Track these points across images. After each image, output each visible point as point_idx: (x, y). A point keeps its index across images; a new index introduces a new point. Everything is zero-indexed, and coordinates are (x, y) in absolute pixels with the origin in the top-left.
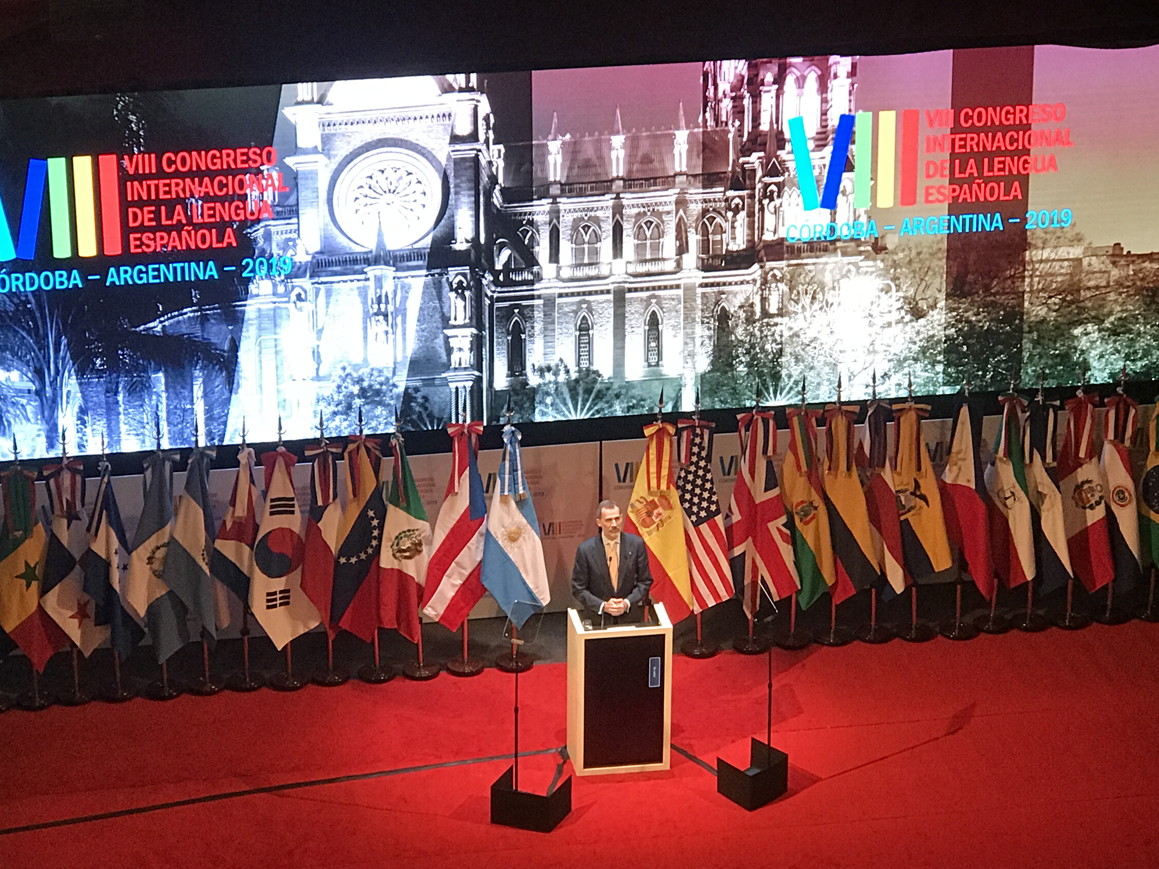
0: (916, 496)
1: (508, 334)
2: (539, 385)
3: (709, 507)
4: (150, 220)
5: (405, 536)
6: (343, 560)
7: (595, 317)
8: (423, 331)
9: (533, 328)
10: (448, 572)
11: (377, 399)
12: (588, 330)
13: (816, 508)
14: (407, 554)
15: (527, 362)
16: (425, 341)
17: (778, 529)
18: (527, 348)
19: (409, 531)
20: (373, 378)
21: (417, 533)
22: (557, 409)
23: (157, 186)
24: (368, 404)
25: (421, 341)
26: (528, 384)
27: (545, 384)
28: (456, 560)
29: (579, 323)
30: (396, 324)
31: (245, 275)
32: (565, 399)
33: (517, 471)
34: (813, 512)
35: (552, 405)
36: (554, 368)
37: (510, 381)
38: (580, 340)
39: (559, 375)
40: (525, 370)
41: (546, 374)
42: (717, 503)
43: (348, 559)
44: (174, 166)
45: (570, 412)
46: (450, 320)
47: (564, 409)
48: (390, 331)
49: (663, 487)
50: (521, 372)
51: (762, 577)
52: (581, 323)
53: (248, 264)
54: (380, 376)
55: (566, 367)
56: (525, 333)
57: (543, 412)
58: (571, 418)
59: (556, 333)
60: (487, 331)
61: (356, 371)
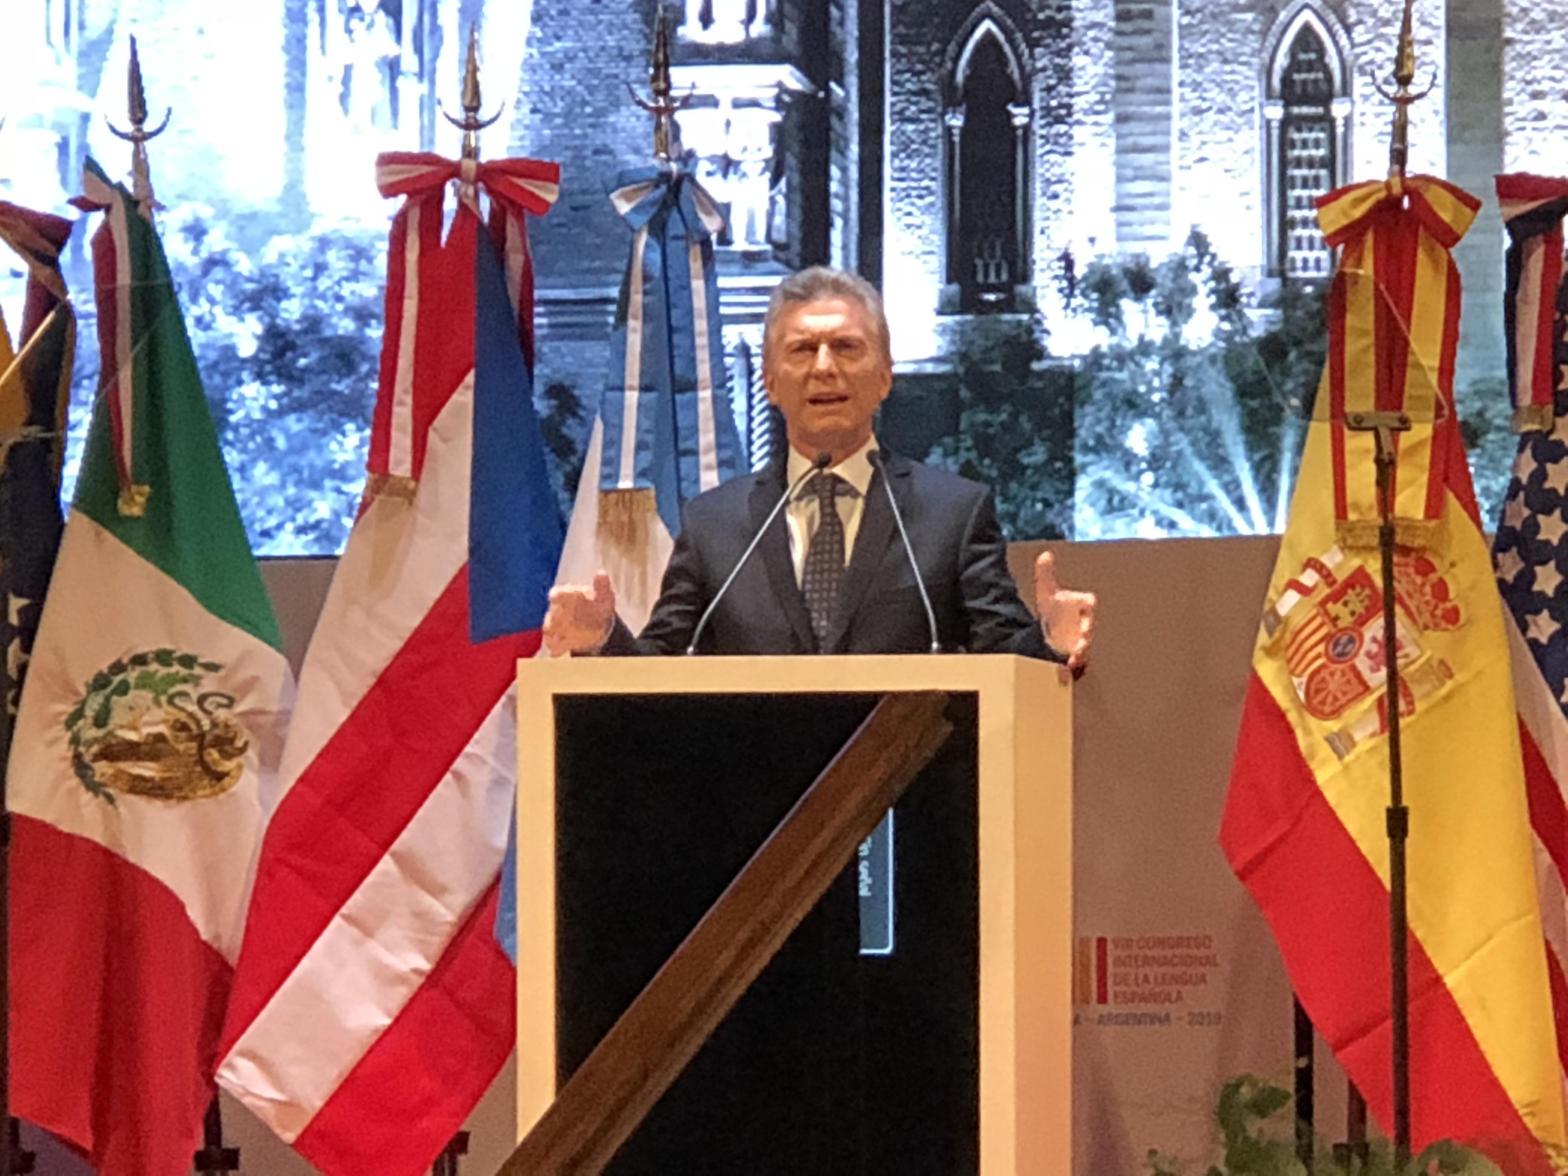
1: (950, 101)
2: (1095, 359)
5: (144, 683)
7: (1360, 34)
8: (558, 68)
9: (1065, 75)
10: (358, 897)
11: (342, 386)
12: (1325, 98)
14: (147, 770)
15: (1039, 242)
16: (567, 114)
18: (1039, 170)
19: (164, 657)
20: (324, 283)
21: (209, 683)
22: (1179, 486)
24: (298, 407)
25: (548, 117)
26: (1040, 354)
27: (1121, 357)
29: (1282, 61)
30: (436, 29)
32: (1214, 436)
35: (1155, 461)
36: (1165, 281)
37: (961, 332)
38: (1286, 144)
39: (1190, 312)
40: (1025, 277)
41: (1127, 305)
45: (1240, 504)
46: (680, 19)
47: (1213, 486)
48: (409, 62)
49: (1411, 501)
50: (1007, 288)
52: (1294, 65)
54: (354, 276)
55: (1221, 274)
56: (1027, 102)
57: (1112, 492)
58: (1243, 529)
59: (1176, 108)
60: (852, 81)
61: (251, 248)
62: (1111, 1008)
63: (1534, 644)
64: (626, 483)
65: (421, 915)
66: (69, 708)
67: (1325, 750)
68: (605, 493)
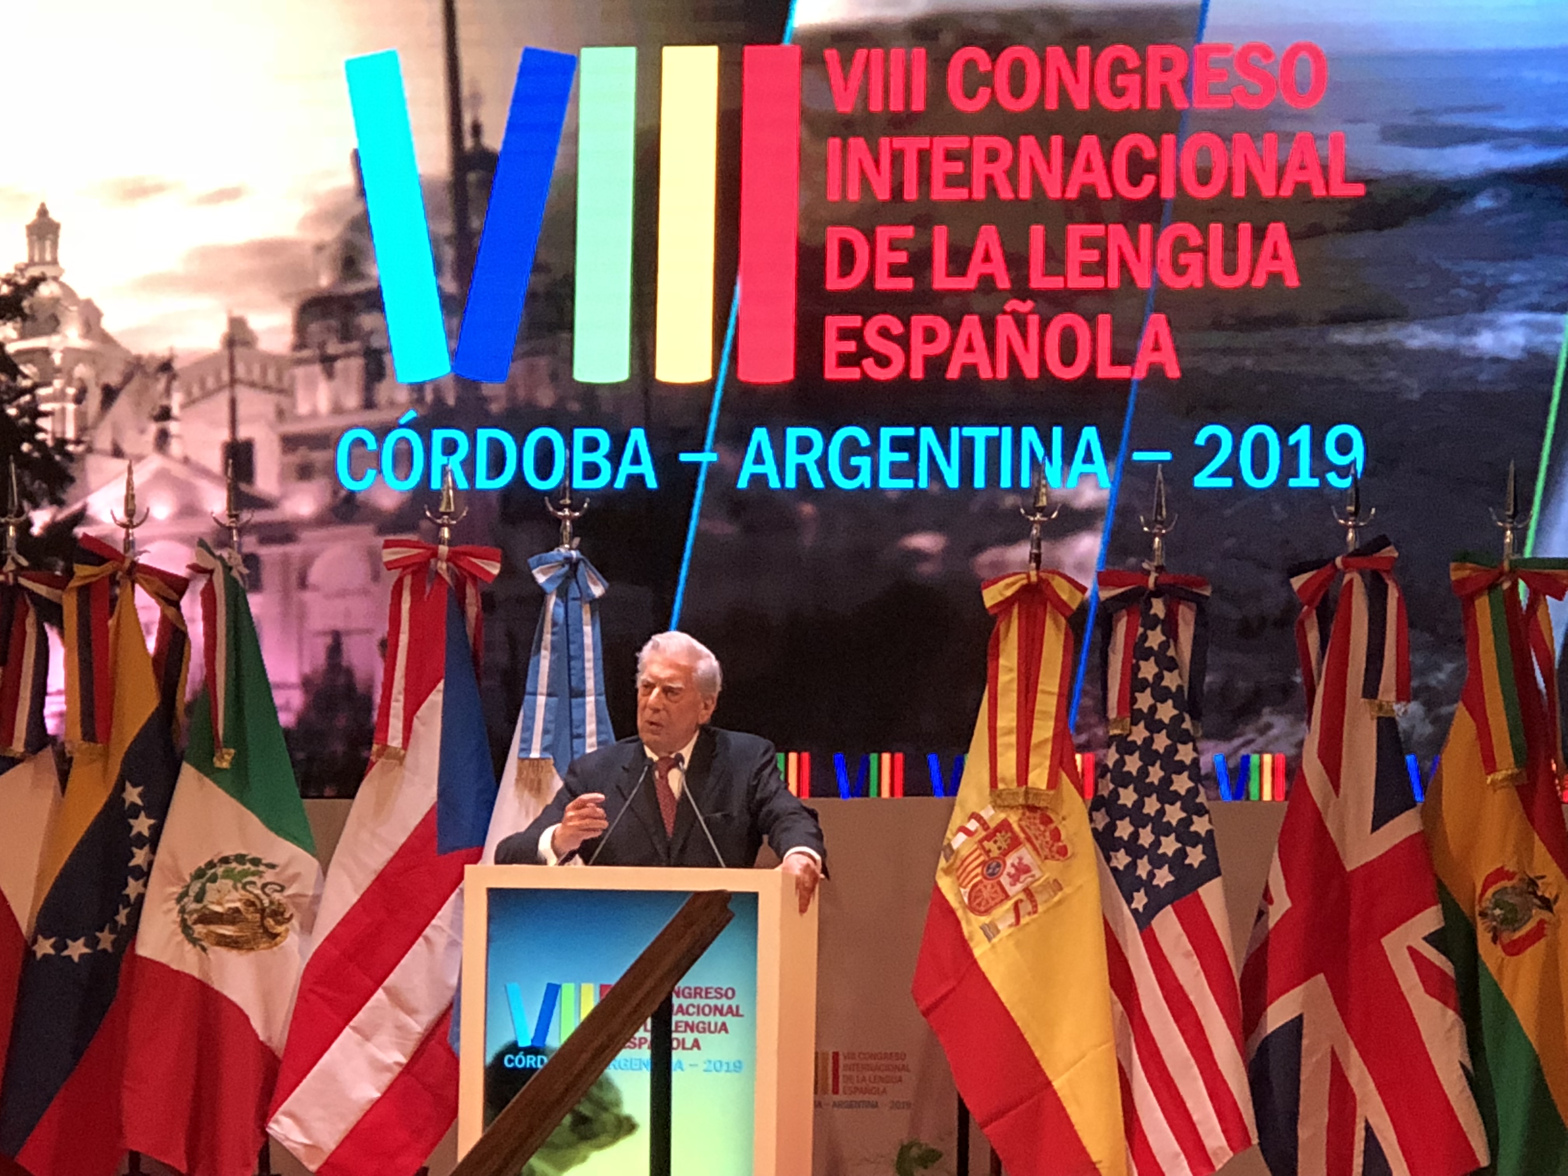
3: (1181, 854)
5: (228, 875)
6: (45, 947)
10: (361, 1015)
13: (1547, 904)
14: (227, 930)
17: (1413, 953)
19: (240, 859)
21: (269, 876)
28: (386, 983)
33: (582, 694)
34: (1538, 915)
42: (1209, 841)
43: (60, 946)
49: (1038, 778)
51: (1368, 1128)
62: (841, 1097)
63: (1114, 870)
64: (535, 754)
65: (401, 1028)
66: (177, 890)
67: (980, 935)
68: (523, 760)
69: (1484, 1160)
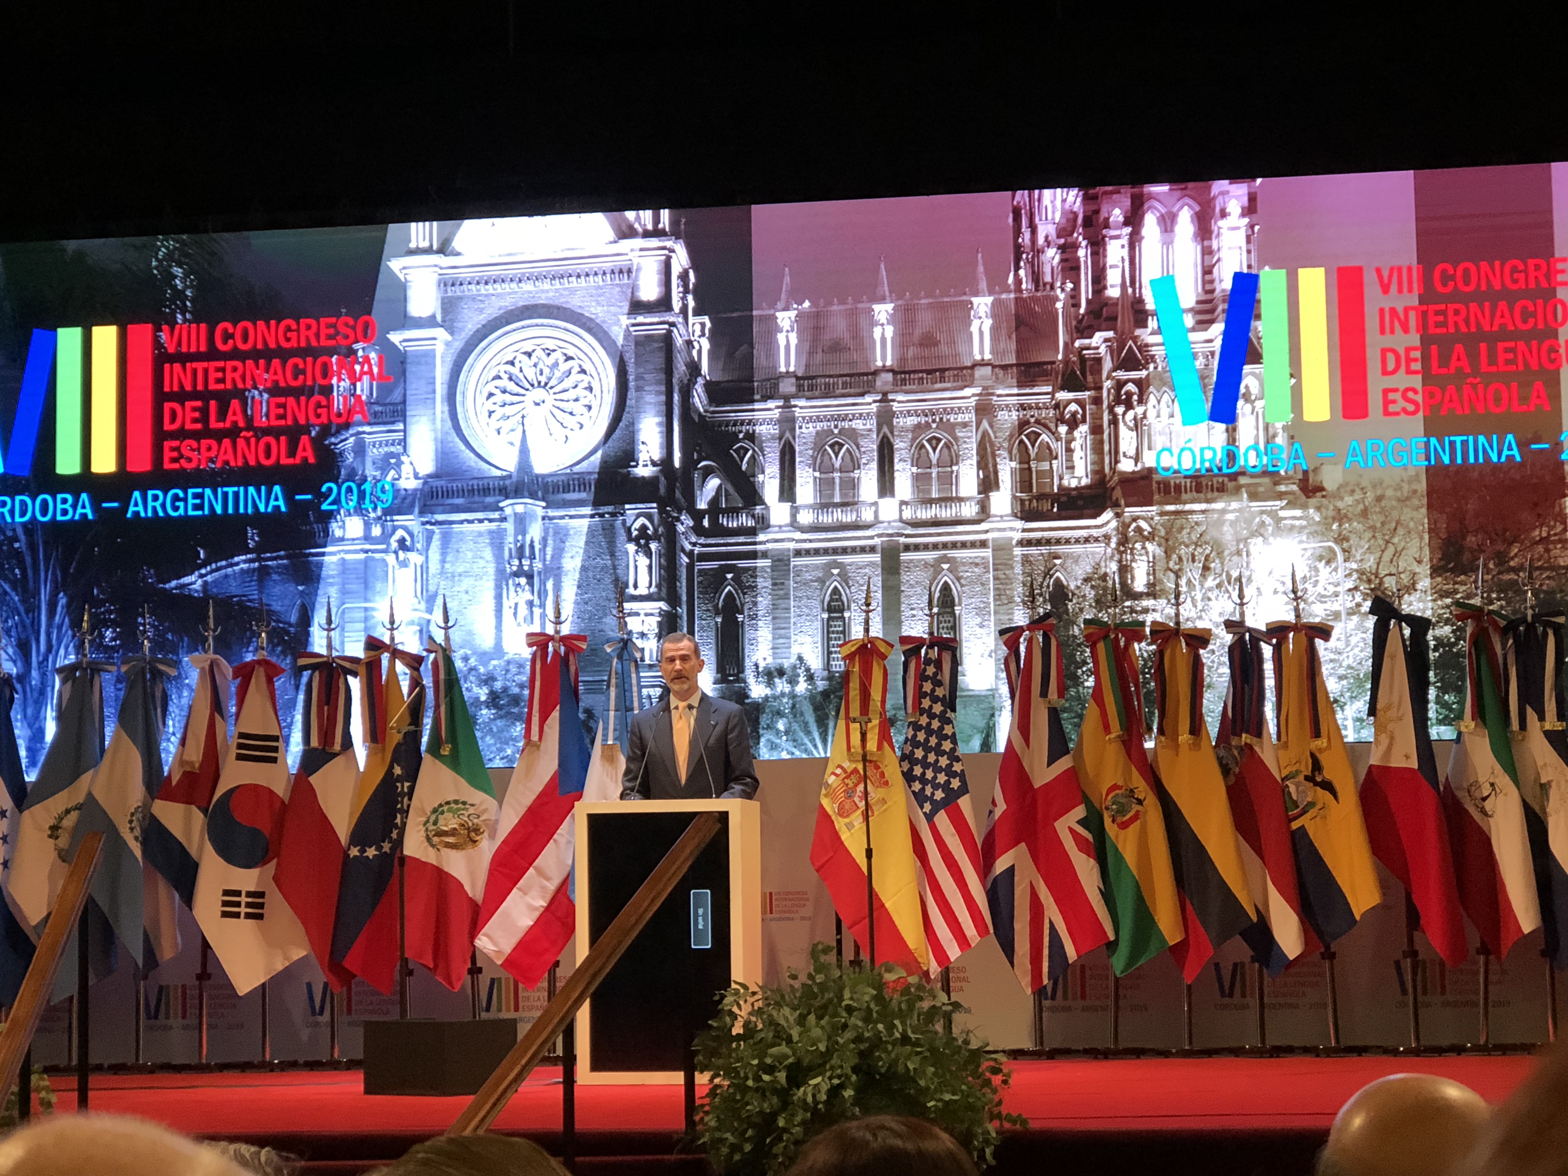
0: (1316, 784)
1: (717, 614)
2: (766, 699)
3: (948, 782)
4: (195, 421)
5: (449, 810)
6: (354, 852)
7: (853, 589)
8: (586, 603)
9: (755, 604)
10: (521, 881)
11: (515, 710)
12: (842, 611)
13: (1140, 802)
14: (451, 840)
15: (747, 660)
16: (590, 618)
17: (1071, 830)
18: (747, 636)
19: (456, 802)
20: (509, 676)
21: (471, 810)
22: (794, 740)
23: (206, 371)
24: (501, 717)
25: (583, 620)
26: (748, 697)
27: (775, 698)
28: (535, 864)
29: (827, 598)
30: (546, 591)
31: (325, 507)
32: (806, 724)
34: (1136, 808)
35: (787, 733)
36: (789, 672)
37: (721, 690)
38: (829, 626)
39: (798, 682)
40: (743, 672)
41: (777, 680)
43: (362, 851)
44: (231, 342)
45: (815, 746)
46: (627, 586)
47: (806, 741)
48: (537, 602)
50: (737, 675)
51: (1051, 923)
52: (832, 600)
53: (330, 490)
54: (519, 673)
55: (808, 670)
56: (742, 613)
57: (772, 743)
58: (817, 756)
59: (792, 614)
60: (685, 607)
61: (485, 665)
62: (774, 915)
63: (913, 792)
64: (610, 742)
65: (543, 888)
66: (424, 819)
67: (844, 828)
68: (603, 745)
69: (1112, 938)
